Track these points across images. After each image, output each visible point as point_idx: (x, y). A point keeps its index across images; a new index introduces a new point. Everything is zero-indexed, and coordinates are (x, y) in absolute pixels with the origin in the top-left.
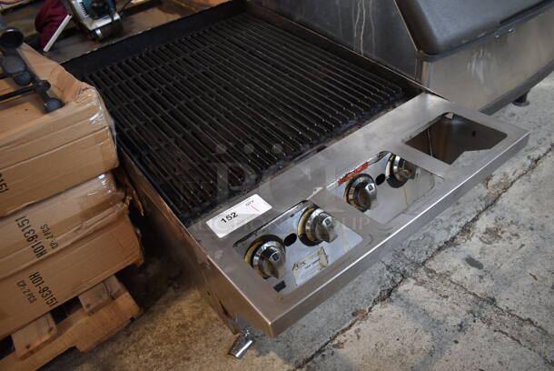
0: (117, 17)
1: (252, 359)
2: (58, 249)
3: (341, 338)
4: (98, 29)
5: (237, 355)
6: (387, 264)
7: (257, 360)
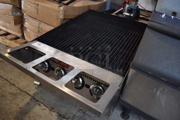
0: (132, 15)
2: (41, 34)
3: (42, 105)
4: (125, 15)
5: (35, 82)
6: (76, 115)
7: (34, 88)
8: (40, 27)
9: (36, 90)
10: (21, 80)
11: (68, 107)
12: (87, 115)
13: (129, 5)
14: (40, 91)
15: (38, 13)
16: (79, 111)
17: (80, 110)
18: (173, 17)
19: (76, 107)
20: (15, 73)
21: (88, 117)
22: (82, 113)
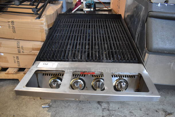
0: (92, 10)
1: (45, 111)
2: (23, 53)
4: (86, 11)
6: (104, 115)
7: (46, 112)
8: (20, 47)
9: (50, 113)
10: (26, 111)
11: (92, 112)
12: (112, 110)
13: (86, 1)
14: (55, 112)
15: (14, 32)
16: (103, 111)
17: (103, 109)
18: (166, 4)
19: (98, 108)
20: (12, 108)
21: (114, 111)
22: (107, 111)
